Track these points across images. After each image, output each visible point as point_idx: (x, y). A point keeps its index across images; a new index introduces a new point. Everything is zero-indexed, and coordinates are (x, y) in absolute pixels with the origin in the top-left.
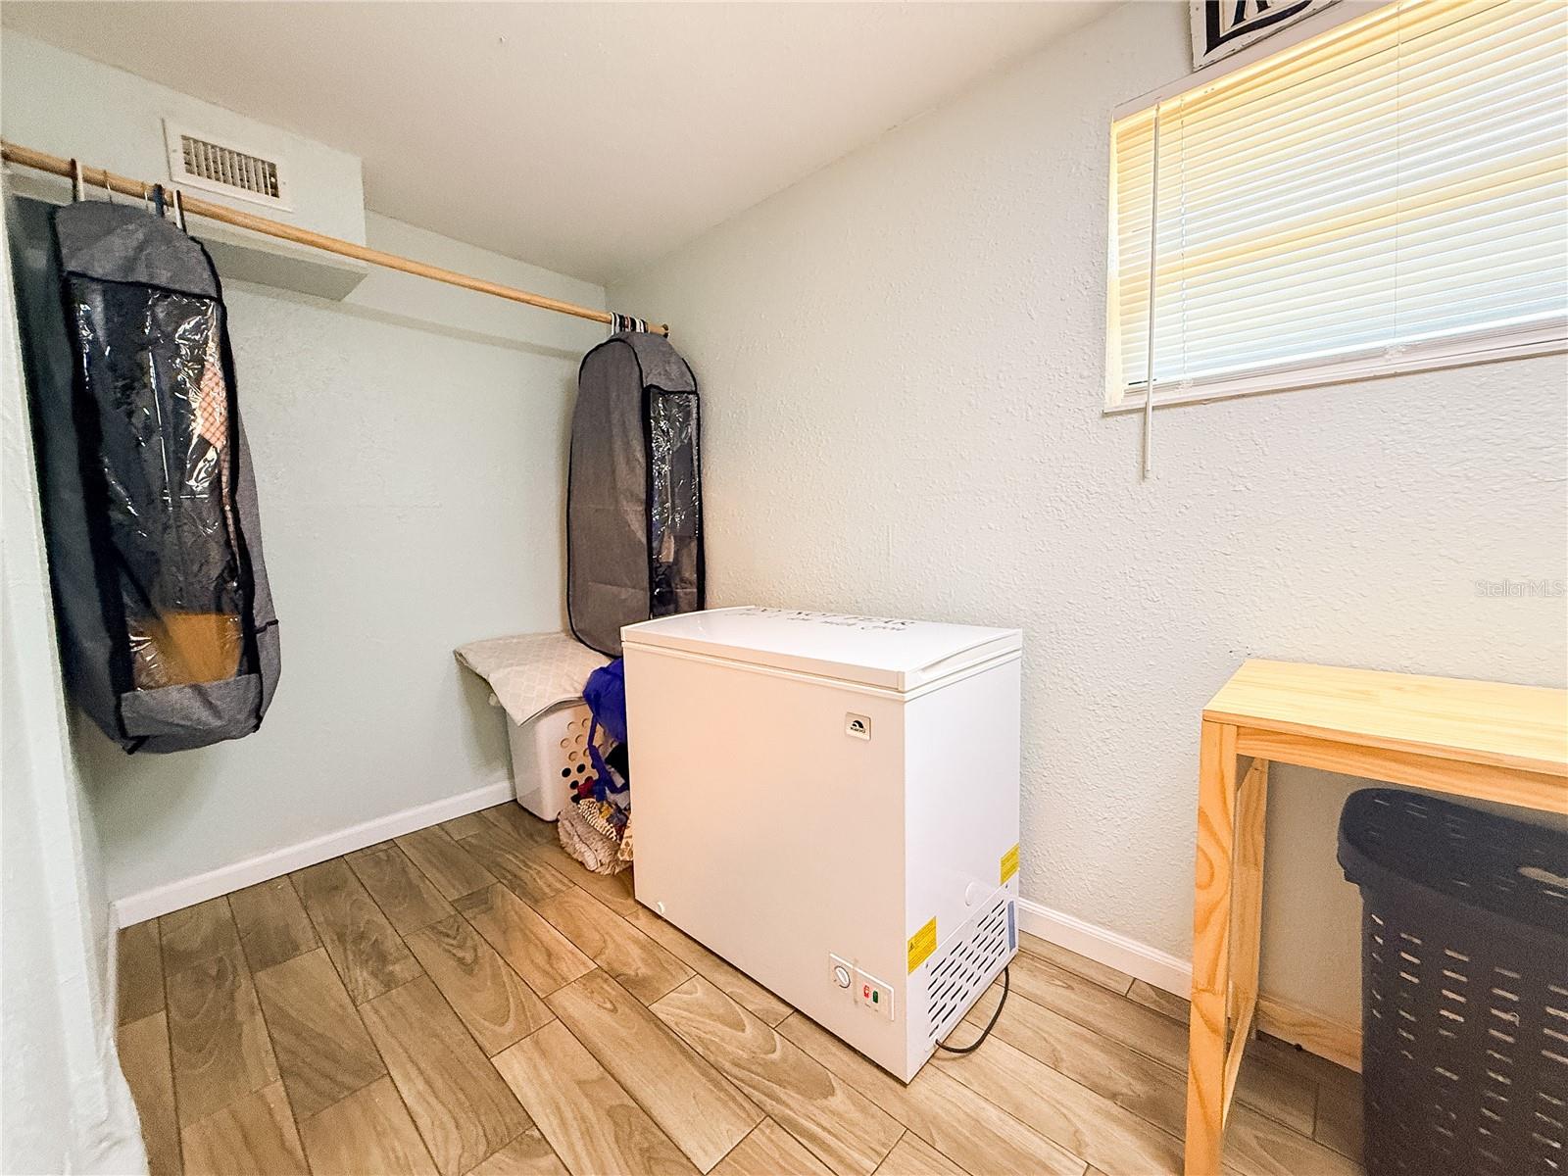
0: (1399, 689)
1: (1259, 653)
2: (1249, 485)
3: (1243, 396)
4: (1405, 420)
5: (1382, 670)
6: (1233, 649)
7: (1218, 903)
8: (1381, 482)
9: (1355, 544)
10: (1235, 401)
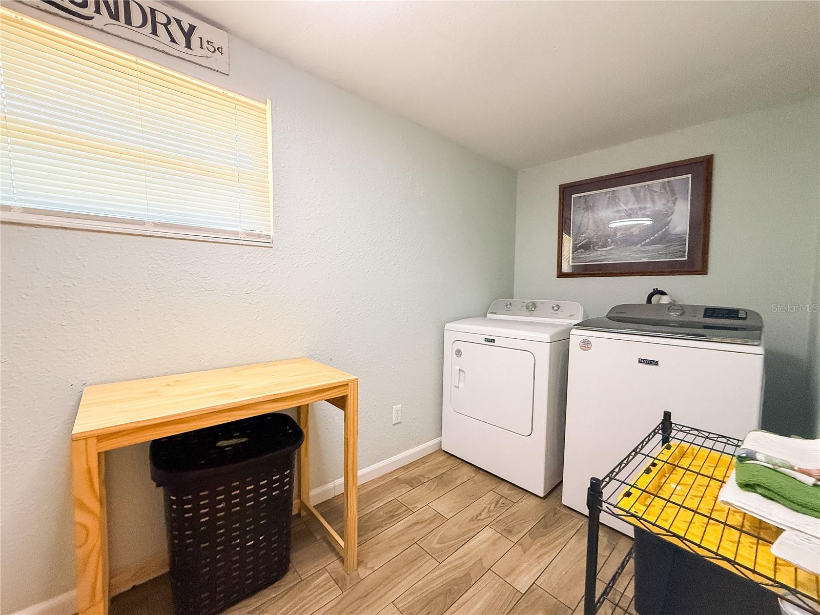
0: (168, 385)
1: (91, 382)
2: (75, 283)
3: (66, 228)
4: (156, 258)
5: (157, 376)
6: (73, 383)
7: (92, 550)
8: (149, 287)
9: (140, 316)
10: (60, 230)
